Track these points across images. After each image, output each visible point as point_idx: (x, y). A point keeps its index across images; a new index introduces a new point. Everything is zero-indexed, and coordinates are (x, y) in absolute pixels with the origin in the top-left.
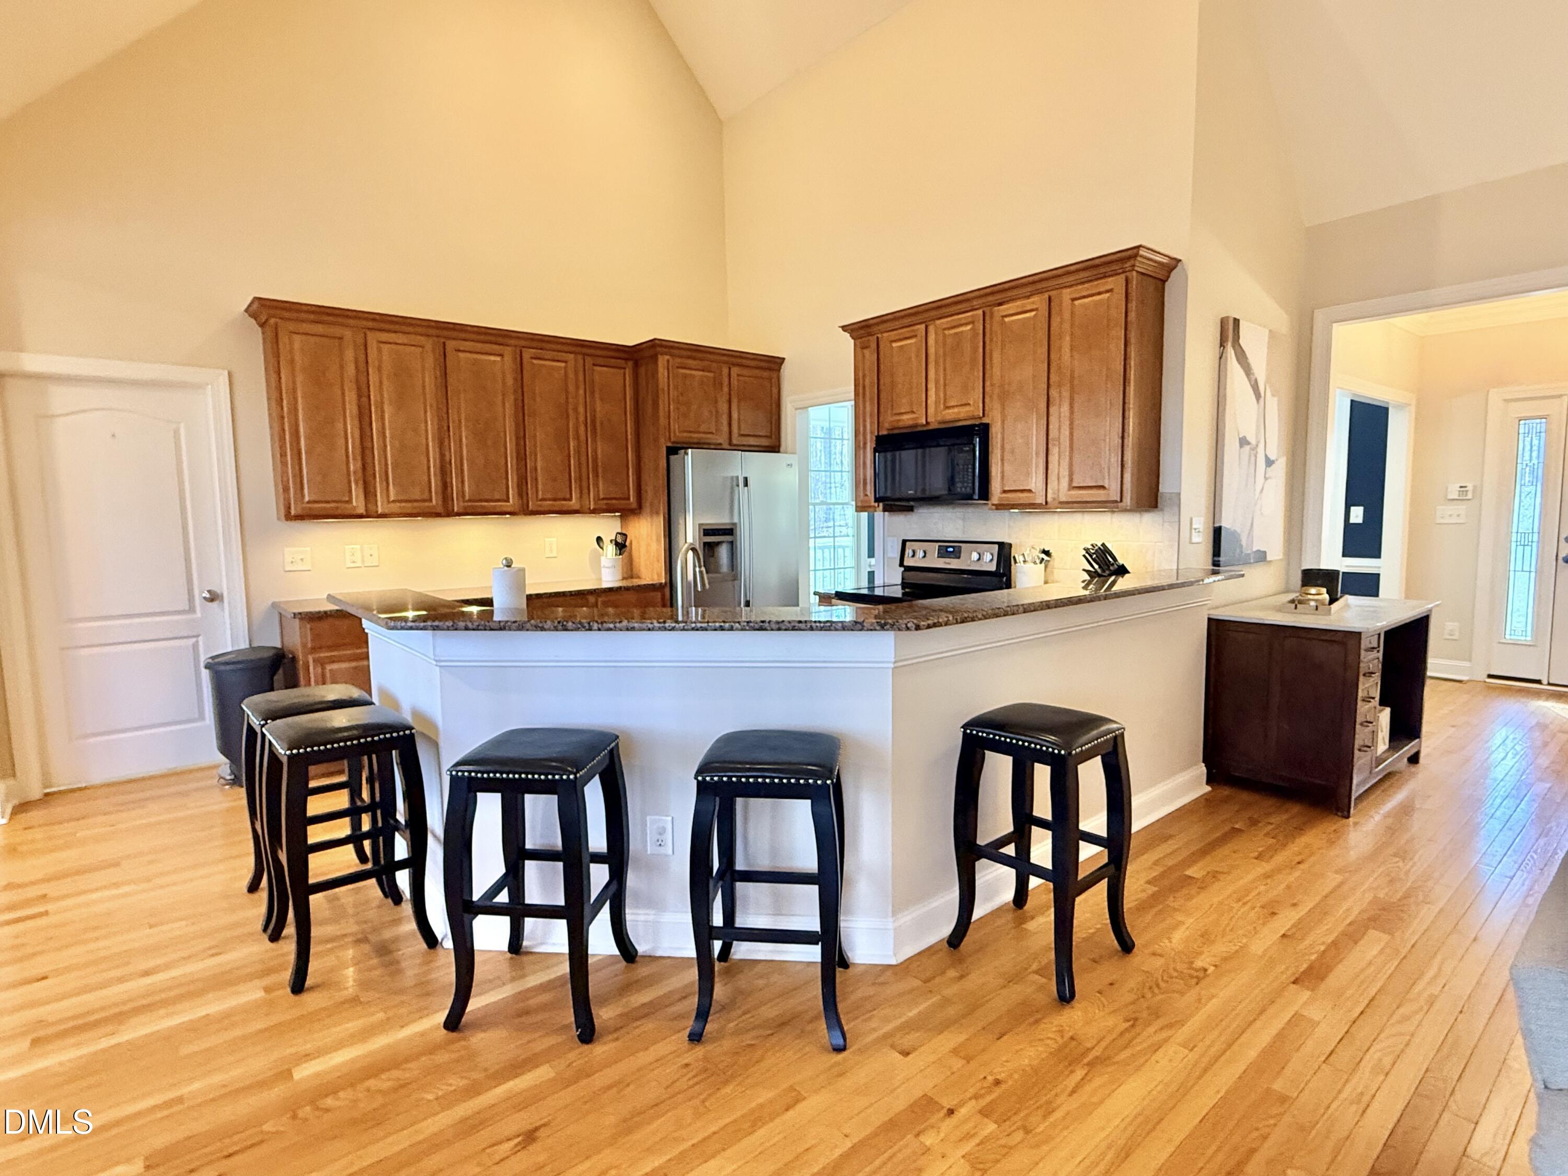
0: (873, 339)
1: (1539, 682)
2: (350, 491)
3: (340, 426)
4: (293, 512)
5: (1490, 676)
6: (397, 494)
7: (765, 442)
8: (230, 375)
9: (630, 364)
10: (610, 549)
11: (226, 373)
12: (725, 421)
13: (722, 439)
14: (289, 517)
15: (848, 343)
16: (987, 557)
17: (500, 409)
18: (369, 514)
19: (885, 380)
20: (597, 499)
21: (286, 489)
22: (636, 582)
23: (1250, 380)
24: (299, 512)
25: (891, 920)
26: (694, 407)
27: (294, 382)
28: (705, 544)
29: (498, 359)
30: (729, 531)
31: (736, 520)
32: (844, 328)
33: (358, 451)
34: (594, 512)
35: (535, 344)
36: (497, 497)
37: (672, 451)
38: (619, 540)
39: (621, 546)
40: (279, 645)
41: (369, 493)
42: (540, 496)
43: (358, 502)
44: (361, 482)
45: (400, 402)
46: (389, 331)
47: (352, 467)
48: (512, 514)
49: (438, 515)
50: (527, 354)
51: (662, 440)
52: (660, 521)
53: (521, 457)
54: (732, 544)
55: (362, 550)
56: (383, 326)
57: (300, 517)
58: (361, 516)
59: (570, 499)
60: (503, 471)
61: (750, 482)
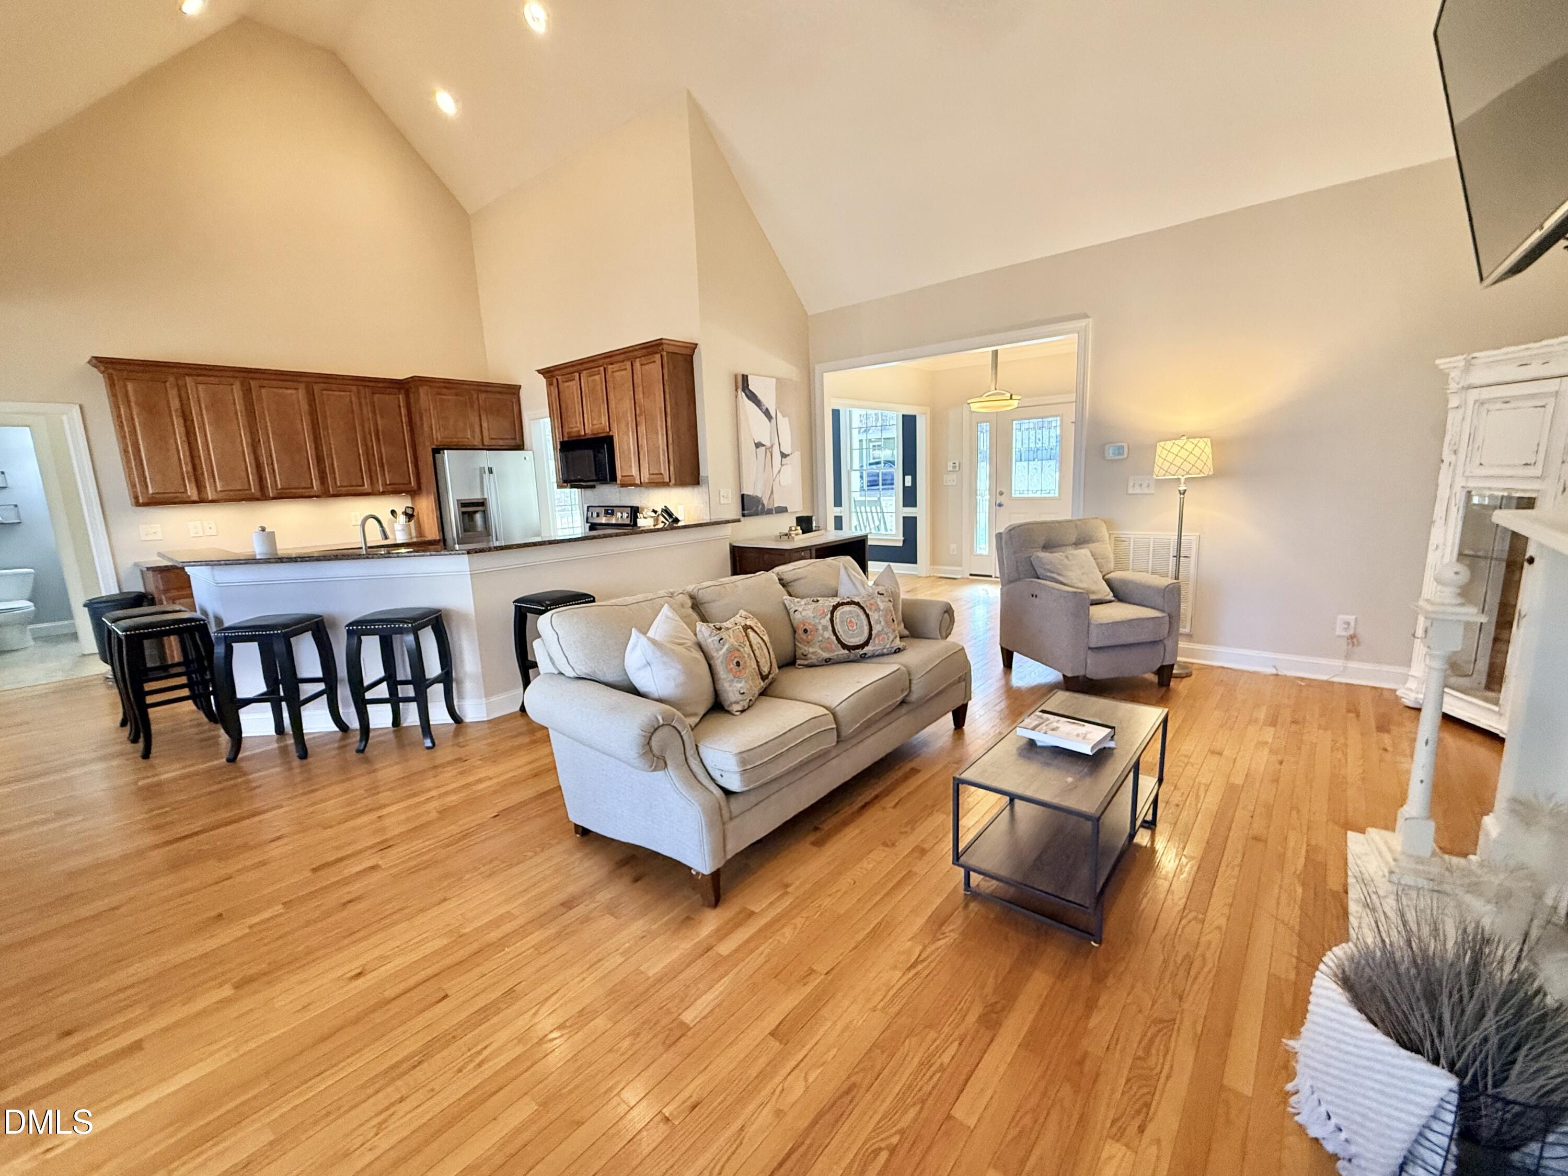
0: (555, 381)
1: (991, 576)
2: (185, 486)
3: (172, 441)
4: (141, 501)
5: (971, 575)
6: (223, 486)
7: (512, 443)
8: (81, 407)
9: (403, 391)
10: (402, 519)
11: (78, 407)
12: (477, 430)
13: (477, 442)
14: (138, 504)
15: (542, 381)
16: (625, 515)
17: (300, 426)
18: (202, 500)
19: (563, 406)
20: (384, 484)
21: (133, 486)
22: (423, 539)
23: (761, 410)
24: (146, 500)
25: (484, 699)
26: (452, 422)
27: (131, 414)
28: (464, 513)
29: (293, 392)
30: (481, 504)
31: (486, 496)
32: (539, 371)
33: (188, 459)
34: (383, 493)
35: (321, 380)
36: (303, 485)
37: (437, 451)
38: (410, 511)
39: (410, 516)
40: (143, 590)
41: (200, 487)
42: (339, 484)
43: (192, 492)
44: (193, 479)
45: (218, 423)
46: (205, 375)
47: (184, 469)
48: (317, 497)
49: (258, 499)
50: (317, 388)
51: (427, 443)
52: (432, 498)
53: (319, 459)
54: (484, 512)
55: (202, 524)
56: (200, 372)
57: (147, 504)
58: (195, 502)
59: (363, 485)
60: (306, 468)
61: (494, 470)
